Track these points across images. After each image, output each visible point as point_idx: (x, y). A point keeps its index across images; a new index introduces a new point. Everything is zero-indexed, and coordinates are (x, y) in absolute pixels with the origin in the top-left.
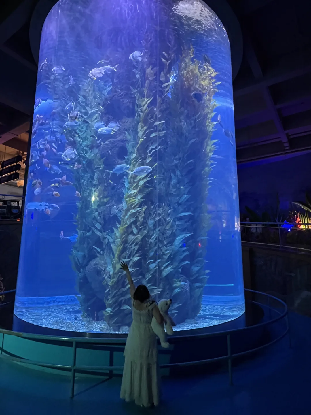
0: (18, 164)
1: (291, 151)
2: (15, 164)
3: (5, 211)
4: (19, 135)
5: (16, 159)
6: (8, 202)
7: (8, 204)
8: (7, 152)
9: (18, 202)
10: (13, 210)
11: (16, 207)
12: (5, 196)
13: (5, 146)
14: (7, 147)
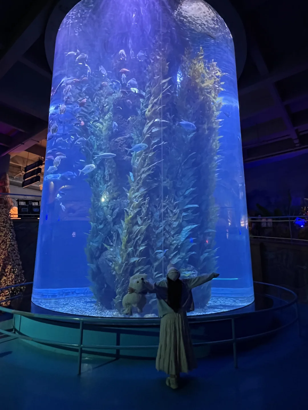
0: (40, 168)
1: (301, 147)
2: (37, 168)
3: (27, 210)
4: (40, 142)
5: (37, 163)
6: (29, 202)
7: (30, 204)
8: (29, 158)
9: (38, 202)
10: (34, 209)
11: (37, 206)
12: (27, 196)
13: (28, 152)
14: (29, 153)
